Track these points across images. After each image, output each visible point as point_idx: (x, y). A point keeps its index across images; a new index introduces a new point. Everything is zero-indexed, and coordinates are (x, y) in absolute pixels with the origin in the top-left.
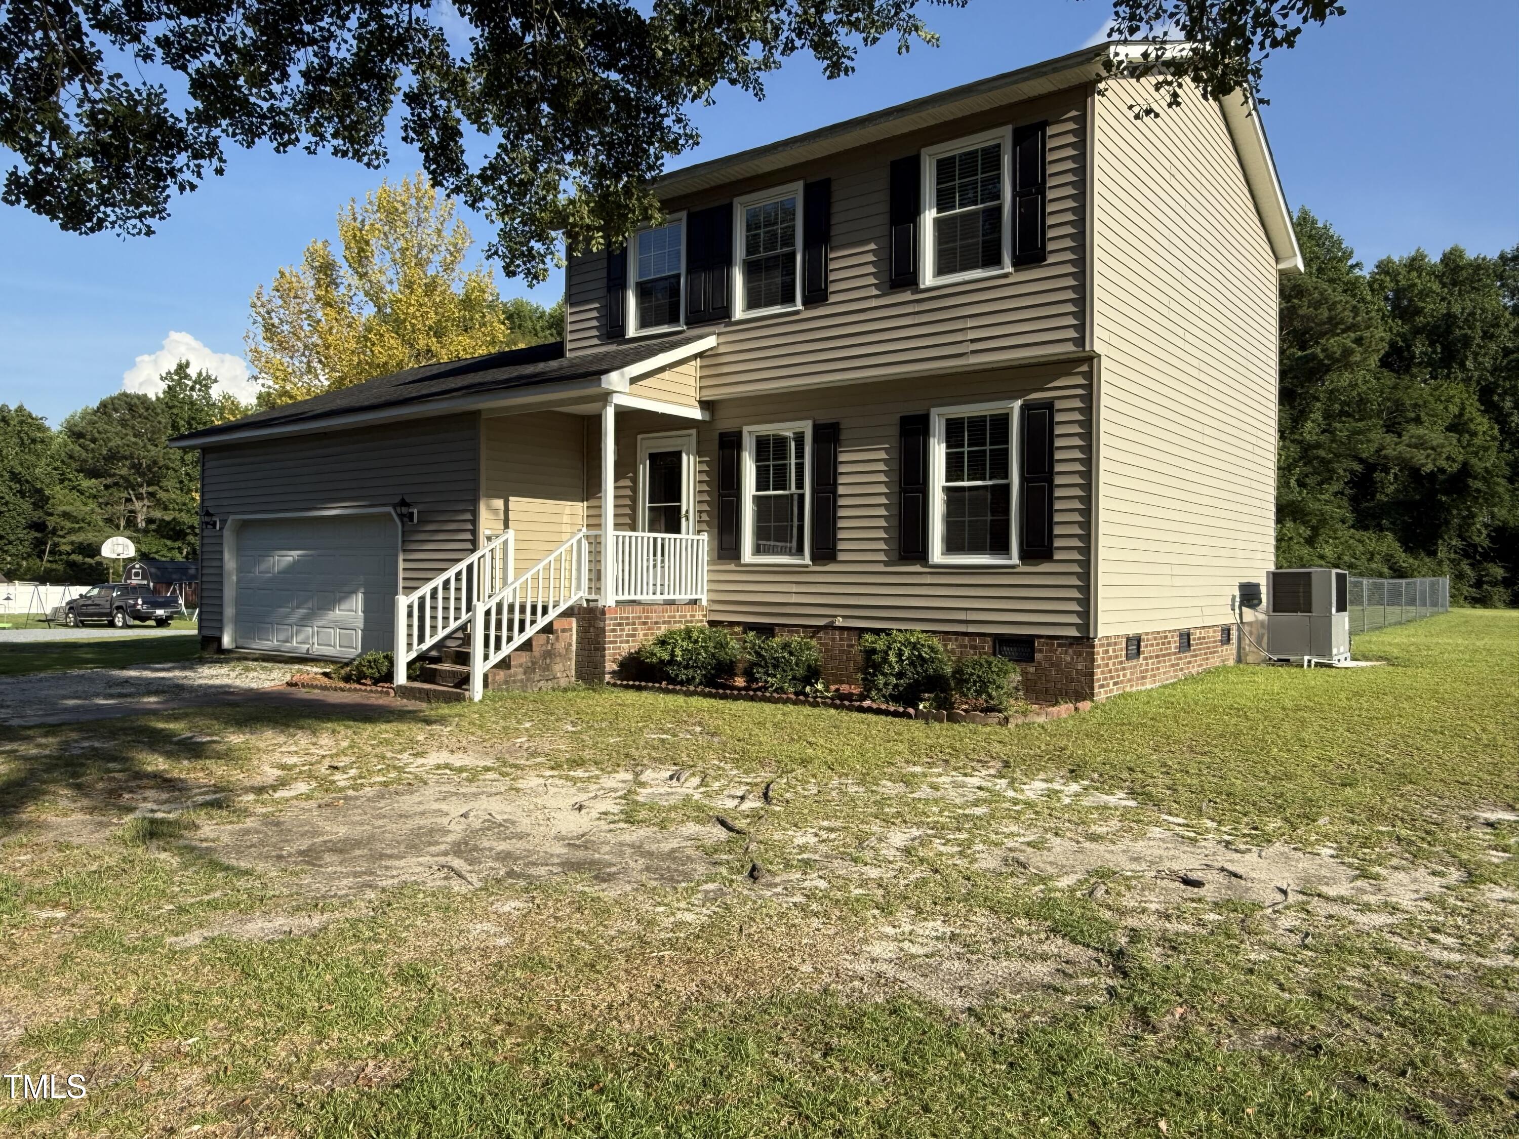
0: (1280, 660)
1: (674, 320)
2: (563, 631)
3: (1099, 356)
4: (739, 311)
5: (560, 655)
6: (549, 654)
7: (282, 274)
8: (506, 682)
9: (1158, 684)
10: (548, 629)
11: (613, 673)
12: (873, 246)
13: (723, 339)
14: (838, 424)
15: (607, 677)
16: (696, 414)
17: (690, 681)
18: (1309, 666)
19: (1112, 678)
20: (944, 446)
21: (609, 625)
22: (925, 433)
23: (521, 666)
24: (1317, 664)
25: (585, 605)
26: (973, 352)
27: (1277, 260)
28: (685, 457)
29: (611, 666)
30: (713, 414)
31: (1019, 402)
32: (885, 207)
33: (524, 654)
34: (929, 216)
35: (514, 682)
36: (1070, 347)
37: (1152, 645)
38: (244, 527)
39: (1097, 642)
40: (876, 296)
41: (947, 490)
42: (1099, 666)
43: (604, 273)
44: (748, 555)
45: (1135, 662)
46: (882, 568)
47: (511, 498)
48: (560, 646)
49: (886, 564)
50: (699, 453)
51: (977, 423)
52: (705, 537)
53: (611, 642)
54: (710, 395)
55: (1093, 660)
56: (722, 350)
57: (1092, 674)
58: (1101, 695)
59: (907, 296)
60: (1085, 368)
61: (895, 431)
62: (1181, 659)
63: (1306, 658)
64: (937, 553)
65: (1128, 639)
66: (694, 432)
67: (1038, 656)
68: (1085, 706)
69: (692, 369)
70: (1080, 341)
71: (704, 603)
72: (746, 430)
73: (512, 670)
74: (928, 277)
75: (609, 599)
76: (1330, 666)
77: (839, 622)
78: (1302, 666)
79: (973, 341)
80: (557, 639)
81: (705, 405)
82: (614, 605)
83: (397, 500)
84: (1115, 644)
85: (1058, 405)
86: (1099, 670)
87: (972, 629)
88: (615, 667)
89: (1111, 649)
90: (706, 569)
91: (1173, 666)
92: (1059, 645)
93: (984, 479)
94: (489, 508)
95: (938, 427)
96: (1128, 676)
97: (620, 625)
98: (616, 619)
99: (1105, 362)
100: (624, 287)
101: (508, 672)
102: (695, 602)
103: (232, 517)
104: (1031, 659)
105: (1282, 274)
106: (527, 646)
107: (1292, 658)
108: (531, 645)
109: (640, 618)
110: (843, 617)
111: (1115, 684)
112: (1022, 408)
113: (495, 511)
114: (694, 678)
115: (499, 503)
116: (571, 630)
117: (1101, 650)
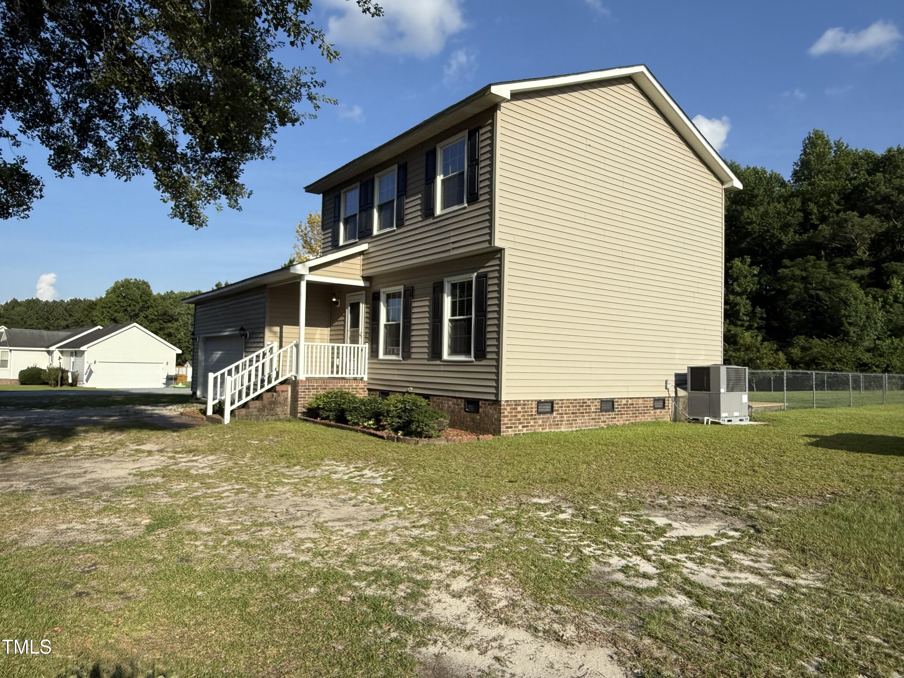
0: (694, 419)
1: (354, 238)
2: (283, 391)
3: (504, 249)
4: (375, 232)
5: (280, 403)
6: (274, 403)
7: (311, 215)
8: (246, 415)
9: (574, 429)
10: (272, 390)
11: (303, 413)
12: (420, 196)
13: (371, 245)
14: (413, 287)
15: (299, 415)
16: (361, 283)
17: (327, 418)
18: (707, 423)
19: (520, 423)
20: (450, 298)
21: (300, 389)
22: (442, 291)
23: (256, 408)
24: (713, 423)
25: (294, 379)
26: (453, 249)
27: (722, 183)
28: (361, 304)
29: (301, 409)
30: (371, 283)
31: (475, 274)
32: (423, 176)
33: (257, 402)
34: (439, 179)
35: (251, 415)
36: (486, 245)
37: (569, 407)
38: (207, 340)
39: (503, 403)
40: (420, 221)
41: (450, 321)
42: (505, 417)
43: (333, 215)
44: (381, 356)
45: (549, 415)
46: (426, 362)
47: (284, 326)
48: (281, 399)
49: (428, 360)
50: (366, 303)
51: (462, 285)
52: (367, 345)
53: (301, 398)
54: (368, 273)
55: (500, 413)
56: (372, 250)
57: (500, 421)
58: (507, 432)
59: (431, 221)
60: (499, 256)
61: (431, 290)
62: (603, 415)
63: (706, 418)
64: (446, 355)
65: (539, 402)
66: (364, 292)
67: (481, 410)
68: (489, 437)
69: (359, 260)
70: (490, 241)
71: (366, 379)
72: (382, 290)
73: (251, 410)
74: (438, 211)
75: (302, 377)
76: (719, 423)
77: (411, 390)
78: (703, 423)
79: (453, 243)
80: (279, 395)
81: (365, 278)
82: (304, 379)
83: (239, 328)
84: (524, 405)
85: (490, 275)
86: (506, 419)
87: (457, 395)
88: (304, 410)
89: (519, 409)
90: (367, 361)
91: (593, 419)
92: (489, 404)
93: (463, 315)
94: (271, 331)
95: (447, 287)
96: (540, 422)
97: (307, 389)
98: (305, 386)
99: (507, 253)
100: (339, 221)
101: (248, 410)
102: (362, 379)
103: (202, 336)
104: (477, 412)
105: (726, 190)
106: (259, 398)
107: (700, 418)
108: (262, 398)
109: (321, 386)
110: (413, 387)
111: (523, 427)
112: (477, 277)
113: (275, 333)
114: (329, 416)
115: (277, 329)
116: (287, 391)
117: (508, 408)
